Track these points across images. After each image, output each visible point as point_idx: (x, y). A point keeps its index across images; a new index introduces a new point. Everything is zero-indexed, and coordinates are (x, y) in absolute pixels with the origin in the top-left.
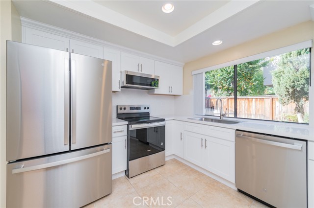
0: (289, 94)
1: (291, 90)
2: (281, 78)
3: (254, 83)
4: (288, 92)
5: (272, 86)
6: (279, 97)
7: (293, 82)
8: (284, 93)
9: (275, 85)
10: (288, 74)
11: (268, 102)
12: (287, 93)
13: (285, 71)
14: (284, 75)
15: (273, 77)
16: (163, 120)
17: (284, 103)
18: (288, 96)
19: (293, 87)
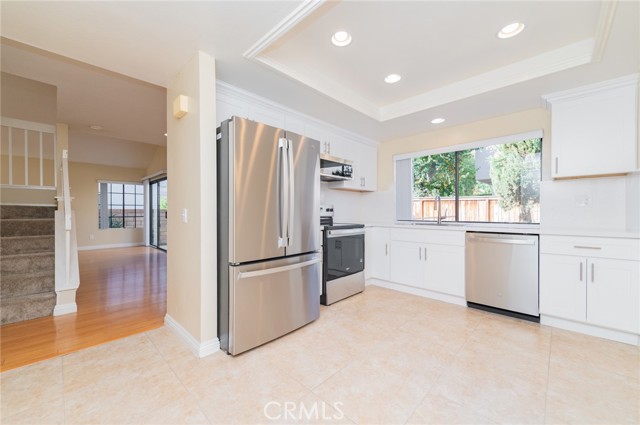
0: (513, 194)
1: (515, 188)
2: (503, 169)
3: (464, 176)
4: (512, 190)
5: (489, 182)
6: (500, 198)
7: (519, 175)
8: (507, 192)
9: (495, 180)
10: (511, 164)
11: (483, 205)
12: (510, 192)
13: (508, 159)
14: (506, 166)
15: (492, 168)
16: (362, 226)
17: (505, 207)
18: (512, 197)
19: (518, 183)
